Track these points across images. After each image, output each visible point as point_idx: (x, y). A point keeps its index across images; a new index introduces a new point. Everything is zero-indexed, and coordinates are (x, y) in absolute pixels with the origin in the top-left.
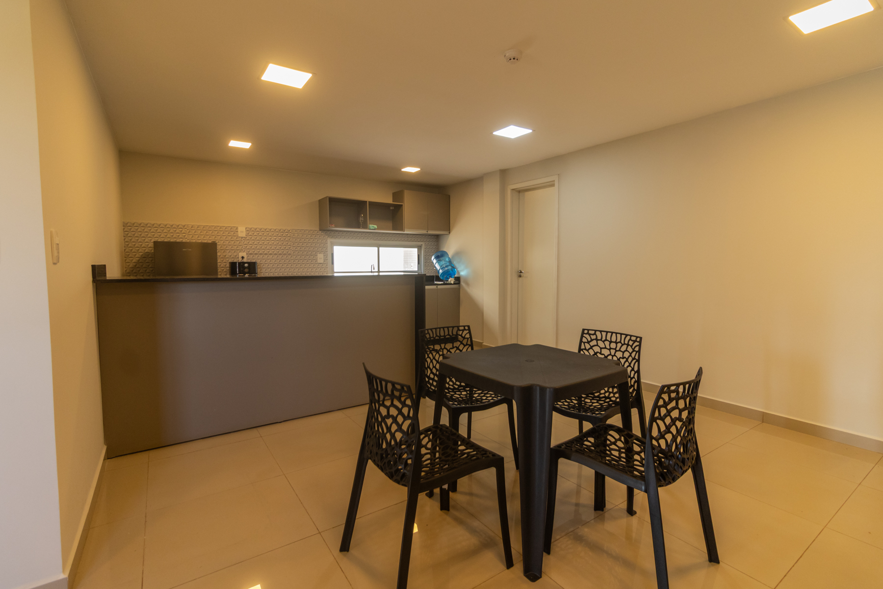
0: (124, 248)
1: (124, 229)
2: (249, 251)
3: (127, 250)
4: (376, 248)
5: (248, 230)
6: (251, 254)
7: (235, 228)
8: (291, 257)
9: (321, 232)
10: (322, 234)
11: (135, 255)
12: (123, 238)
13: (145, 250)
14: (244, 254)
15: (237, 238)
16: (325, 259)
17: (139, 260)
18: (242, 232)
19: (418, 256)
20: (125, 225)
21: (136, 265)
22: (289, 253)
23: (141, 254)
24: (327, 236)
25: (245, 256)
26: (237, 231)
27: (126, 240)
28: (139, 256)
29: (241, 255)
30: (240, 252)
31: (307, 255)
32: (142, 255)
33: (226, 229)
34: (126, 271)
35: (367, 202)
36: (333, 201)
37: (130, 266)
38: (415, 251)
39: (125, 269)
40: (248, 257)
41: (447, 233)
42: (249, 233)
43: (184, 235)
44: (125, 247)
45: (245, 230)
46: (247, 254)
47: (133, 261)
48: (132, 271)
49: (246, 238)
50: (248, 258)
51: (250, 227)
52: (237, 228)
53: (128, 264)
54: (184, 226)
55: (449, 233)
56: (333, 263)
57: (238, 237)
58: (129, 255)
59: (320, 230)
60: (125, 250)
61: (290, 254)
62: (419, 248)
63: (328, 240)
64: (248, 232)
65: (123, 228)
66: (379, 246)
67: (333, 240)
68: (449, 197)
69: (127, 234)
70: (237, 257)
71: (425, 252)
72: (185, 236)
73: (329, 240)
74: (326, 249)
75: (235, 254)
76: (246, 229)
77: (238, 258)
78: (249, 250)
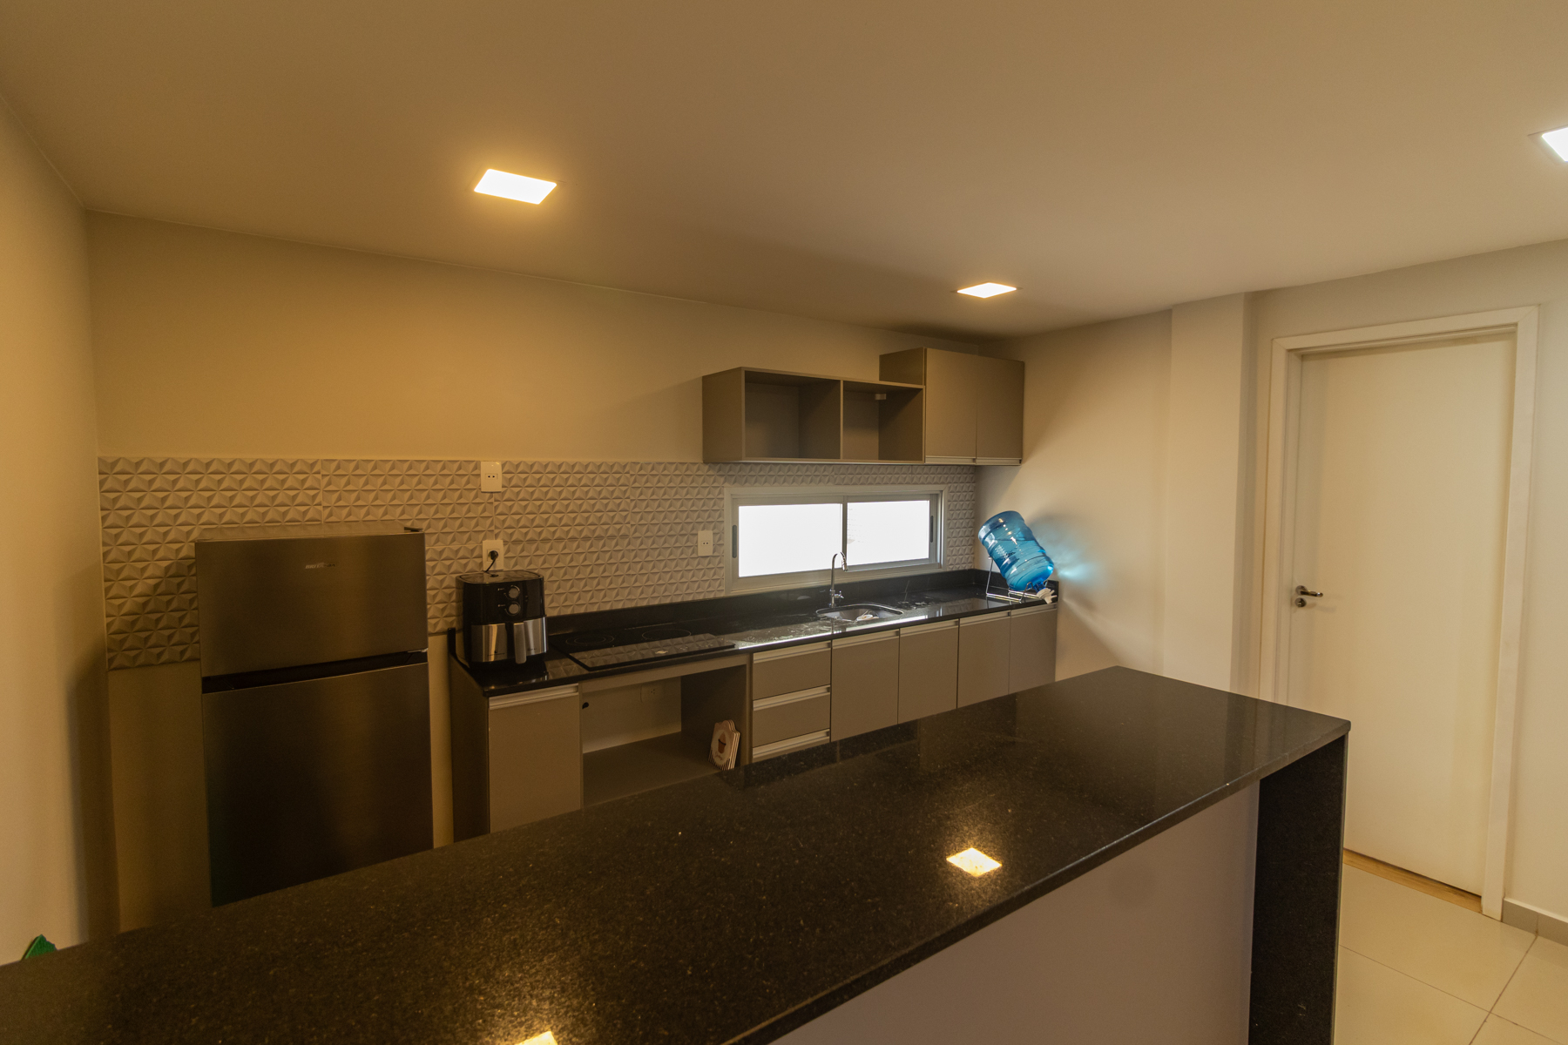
0: (102, 549)
1: (102, 483)
2: (512, 534)
3: (111, 557)
4: (839, 507)
5: (509, 470)
6: (517, 542)
7: (472, 465)
8: (629, 544)
9: (707, 467)
10: (711, 473)
11: (143, 570)
12: (100, 514)
13: (178, 551)
14: (497, 544)
15: (476, 497)
16: (717, 545)
17: (156, 586)
18: (492, 475)
19: (932, 519)
20: (107, 468)
21: (145, 604)
22: (622, 532)
23: (165, 564)
24: (722, 479)
25: (501, 550)
26: (479, 475)
27: (109, 522)
28: (158, 573)
29: (489, 545)
30: (484, 538)
31: (672, 536)
32: (167, 568)
33: (459, 468)
34: (109, 625)
35: (839, 381)
36: (758, 381)
37: (125, 610)
38: (923, 506)
39: (106, 620)
40: (508, 551)
41: (1014, 460)
42: (511, 479)
43: (312, 493)
44: (104, 544)
45: (499, 471)
46: (505, 543)
47: (137, 591)
48: (133, 623)
49: (504, 493)
50: (510, 554)
51: (515, 460)
52: (477, 466)
53: (117, 602)
54: (313, 465)
55: (1020, 461)
56: (735, 554)
57: (479, 491)
58: (119, 571)
59: (705, 462)
60: (105, 555)
61: (624, 536)
62: (934, 499)
63: (725, 490)
64: (509, 476)
65: (98, 478)
66: (844, 501)
67: (738, 490)
68: (1022, 366)
69: (115, 500)
70: (476, 554)
71: (948, 509)
72: (314, 497)
73: (729, 490)
74: (720, 516)
75: (471, 546)
76: (503, 466)
77: (480, 556)
78: (510, 531)
